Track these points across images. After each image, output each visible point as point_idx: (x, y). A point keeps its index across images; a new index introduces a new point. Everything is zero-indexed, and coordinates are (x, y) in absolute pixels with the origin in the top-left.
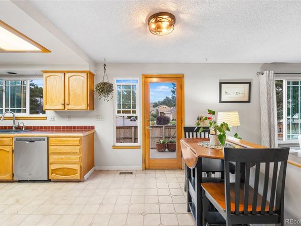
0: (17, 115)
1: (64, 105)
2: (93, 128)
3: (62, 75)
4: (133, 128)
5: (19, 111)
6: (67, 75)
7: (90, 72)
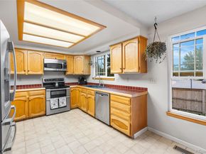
0: (101, 77)
1: (122, 69)
2: (146, 89)
3: (120, 45)
4: (204, 91)
5: (103, 74)
6: (124, 44)
7: (141, 37)
